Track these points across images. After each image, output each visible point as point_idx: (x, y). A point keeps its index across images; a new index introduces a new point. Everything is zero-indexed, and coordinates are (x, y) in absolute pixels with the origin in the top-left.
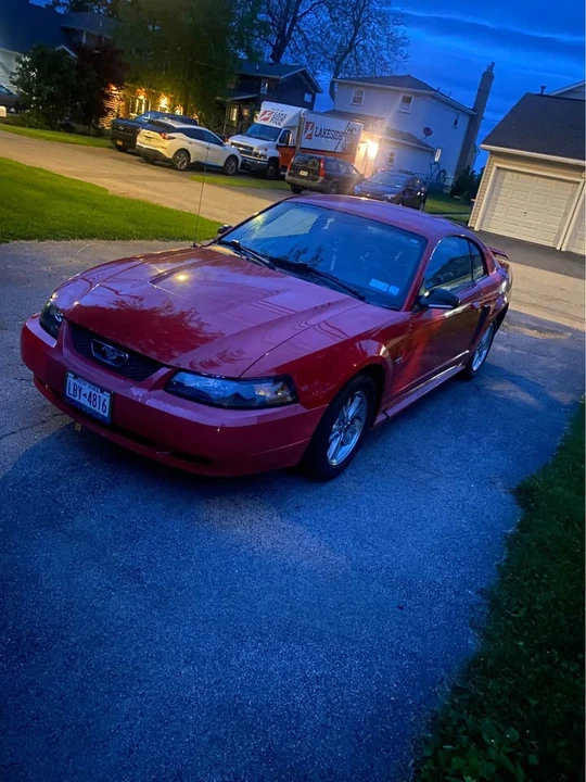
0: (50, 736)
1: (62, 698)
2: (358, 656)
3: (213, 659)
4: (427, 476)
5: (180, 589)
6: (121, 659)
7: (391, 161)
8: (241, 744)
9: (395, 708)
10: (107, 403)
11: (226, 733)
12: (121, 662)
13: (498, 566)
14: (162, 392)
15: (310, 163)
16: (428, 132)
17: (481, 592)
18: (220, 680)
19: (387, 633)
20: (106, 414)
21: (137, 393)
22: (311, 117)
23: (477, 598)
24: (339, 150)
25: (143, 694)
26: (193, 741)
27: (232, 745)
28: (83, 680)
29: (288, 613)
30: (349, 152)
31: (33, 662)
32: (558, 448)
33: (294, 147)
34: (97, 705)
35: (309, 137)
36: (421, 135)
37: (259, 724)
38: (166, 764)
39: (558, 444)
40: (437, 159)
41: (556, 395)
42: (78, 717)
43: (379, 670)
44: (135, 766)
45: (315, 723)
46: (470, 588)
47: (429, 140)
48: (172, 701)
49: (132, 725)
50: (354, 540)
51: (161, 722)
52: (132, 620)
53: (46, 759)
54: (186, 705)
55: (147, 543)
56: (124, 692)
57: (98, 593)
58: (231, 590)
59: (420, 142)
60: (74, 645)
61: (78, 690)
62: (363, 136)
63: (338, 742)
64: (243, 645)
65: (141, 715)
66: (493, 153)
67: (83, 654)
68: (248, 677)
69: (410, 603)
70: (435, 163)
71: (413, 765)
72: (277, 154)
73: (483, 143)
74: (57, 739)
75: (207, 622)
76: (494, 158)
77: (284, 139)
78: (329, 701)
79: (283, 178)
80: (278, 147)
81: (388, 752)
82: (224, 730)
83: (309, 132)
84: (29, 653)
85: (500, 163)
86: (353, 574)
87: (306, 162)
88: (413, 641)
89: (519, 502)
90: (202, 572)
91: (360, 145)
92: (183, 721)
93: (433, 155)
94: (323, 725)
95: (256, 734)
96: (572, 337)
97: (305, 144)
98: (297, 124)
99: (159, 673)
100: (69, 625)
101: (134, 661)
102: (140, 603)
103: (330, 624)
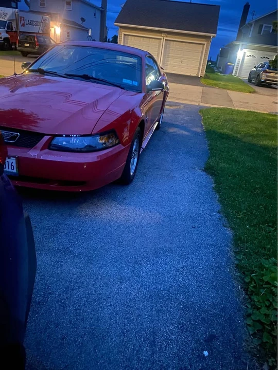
0: (77, 343)
1: (71, 323)
2: (192, 253)
3: (133, 277)
4: (168, 172)
5: (95, 250)
6: (88, 293)
7: (68, 36)
8: (171, 308)
9: (220, 268)
10: (14, 164)
11: (161, 306)
12: (89, 294)
13: (218, 200)
14: (47, 150)
15: (28, 39)
16: (83, 20)
17: (219, 212)
18: (142, 285)
19: (196, 240)
20: (15, 171)
21: (33, 154)
22: (21, 14)
23: (218, 215)
24: (41, 32)
25: (111, 305)
26: (149, 316)
27: (167, 310)
28: (76, 310)
29: (151, 245)
30: (46, 33)
31: (42, 311)
32: (209, 150)
33: (16, 32)
34: (91, 319)
35: (23, 25)
36: (80, 22)
37: (172, 297)
38: (145, 331)
39: (208, 148)
40: (90, 34)
41: (194, 129)
42: (85, 328)
43: (204, 256)
44: (130, 339)
45: (194, 287)
46: (214, 212)
47: (84, 24)
48: (127, 302)
49: (116, 321)
50: (157, 205)
51: (128, 314)
52: (81, 273)
53: (83, 355)
54: (134, 302)
55: (63, 234)
56: (101, 307)
57: (53, 266)
58: (119, 242)
59: (80, 25)
60: (59, 295)
61: (77, 316)
62: (52, 24)
63: (208, 291)
64: (141, 265)
65: (117, 314)
66: (121, 27)
67: (67, 298)
68: (153, 279)
69: (196, 225)
70: (90, 36)
71: (241, 288)
72: (7, 36)
73: (115, 22)
74: (82, 343)
75: (118, 261)
76: (122, 30)
77: (10, 27)
78: (194, 276)
79: (16, 49)
80: (7, 32)
81: (229, 287)
82: (159, 306)
83: (22, 22)
84: (38, 308)
85: (125, 32)
86: (166, 220)
87: (26, 39)
88: (208, 240)
89: (208, 174)
90: (100, 239)
91: (51, 28)
92: (138, 309)
93: (88, 33)
94: (198, 287)
95: (174, 301)
96: (184, 107)
97: (22, 29)
98: (14, 18)
99: (111, 292)
100: (49, 286)
101: (95, 291)
102: (80, 263)
103: (171, 243)
